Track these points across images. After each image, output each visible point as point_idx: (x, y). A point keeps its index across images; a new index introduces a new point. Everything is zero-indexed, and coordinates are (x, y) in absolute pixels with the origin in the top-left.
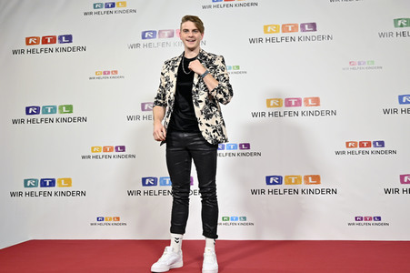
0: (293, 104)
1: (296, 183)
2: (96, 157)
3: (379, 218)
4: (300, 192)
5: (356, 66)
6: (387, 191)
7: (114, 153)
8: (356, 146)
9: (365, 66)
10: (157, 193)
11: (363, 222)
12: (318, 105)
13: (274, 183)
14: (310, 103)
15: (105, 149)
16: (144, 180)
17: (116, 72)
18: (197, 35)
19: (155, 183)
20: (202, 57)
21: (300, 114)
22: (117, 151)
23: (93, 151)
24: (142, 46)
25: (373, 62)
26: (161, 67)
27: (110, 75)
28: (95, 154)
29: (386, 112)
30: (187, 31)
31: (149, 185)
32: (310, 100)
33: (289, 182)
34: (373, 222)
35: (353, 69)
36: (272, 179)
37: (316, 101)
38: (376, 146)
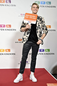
12: (10, 27)
14: (8, 27)
18: (37, 9)
21: (5, 30)
30: (34, 8)
35: (22, 16)
37: (10, 26)
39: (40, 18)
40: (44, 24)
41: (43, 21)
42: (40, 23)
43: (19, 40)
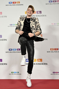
39: (34, 19)
40: (38, 24)
42: (34, 24)
43: (51, 50)
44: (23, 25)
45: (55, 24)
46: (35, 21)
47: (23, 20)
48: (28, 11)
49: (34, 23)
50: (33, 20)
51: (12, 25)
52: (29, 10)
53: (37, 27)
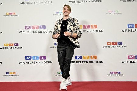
0: (86, 27)
1: (87, 59)
2: (6, 48)
3: (120, 73)
4: (89, 62)
5: (112, 13)
6: (123, 62)
7: (14, 46)
8: (111, 44)
9: (115, 13)
10: (31, 63)
11: (113, 74)
12: (96, 28)
13: (78, 59)
15: (10, 45)
16: (26, 57)
17: (15, 13)
18: (68, 11)
19: (30, 59)
20: (70, 20)
21: (89, 31)
22: (15, 45)
23: (5, 46)
24: (25, 3)
25: (118, 11)
26: (55, 23)
27: (12, 15)
28: (6, 47)
29: (123, 31)
31: (28, 59)
32: (93, 26)
33: (85, 58)
34: (117, 74)
35: (110, 14)
36: (78, 57)
37: (96, 26)
38: (118, 44)
39: (73, 20)
40: (77, 26)
41: (75, 23)
42: (71, 26)
44: (60, 30)
45: (113, 12)
46: (73, 22)
47: (59, 24)
48: (64, 11)
49: (72, 24)
50: (71, 20)
51: (58, 13)
52: (65, 9)
53: (76, 29)
